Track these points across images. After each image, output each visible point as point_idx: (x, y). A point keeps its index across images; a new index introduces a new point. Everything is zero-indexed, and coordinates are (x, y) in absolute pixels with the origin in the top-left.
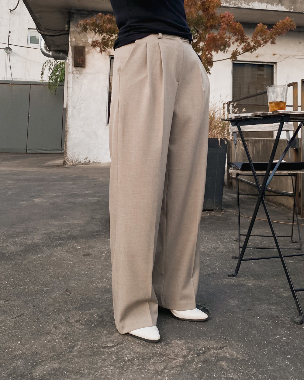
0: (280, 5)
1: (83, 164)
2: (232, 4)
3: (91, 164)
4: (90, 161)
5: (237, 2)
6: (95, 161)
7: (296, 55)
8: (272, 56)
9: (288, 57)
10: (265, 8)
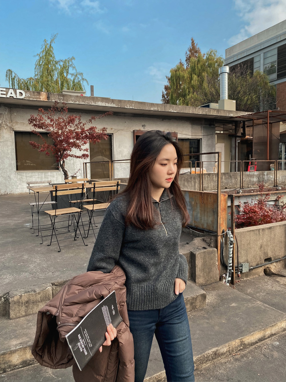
0: (112, 103)
1: (3, 195)
2: (86, 103)
3: (8, 195)
4: (7, 193)
5: (89, 102)
6: (11, 193)
7: (123, 129)
8: (111, 130)
9: (119, 130)
10: (104, 105)
